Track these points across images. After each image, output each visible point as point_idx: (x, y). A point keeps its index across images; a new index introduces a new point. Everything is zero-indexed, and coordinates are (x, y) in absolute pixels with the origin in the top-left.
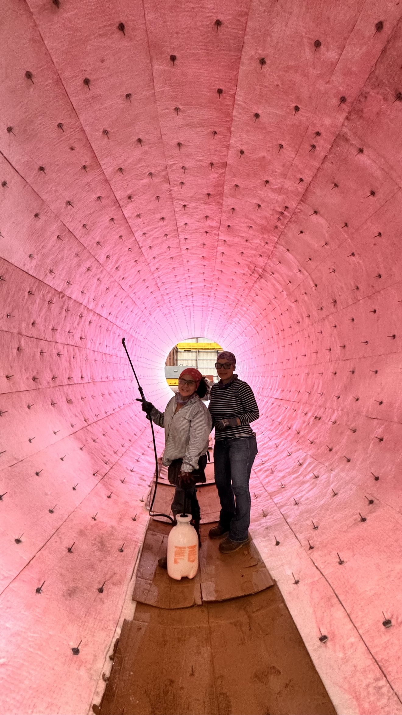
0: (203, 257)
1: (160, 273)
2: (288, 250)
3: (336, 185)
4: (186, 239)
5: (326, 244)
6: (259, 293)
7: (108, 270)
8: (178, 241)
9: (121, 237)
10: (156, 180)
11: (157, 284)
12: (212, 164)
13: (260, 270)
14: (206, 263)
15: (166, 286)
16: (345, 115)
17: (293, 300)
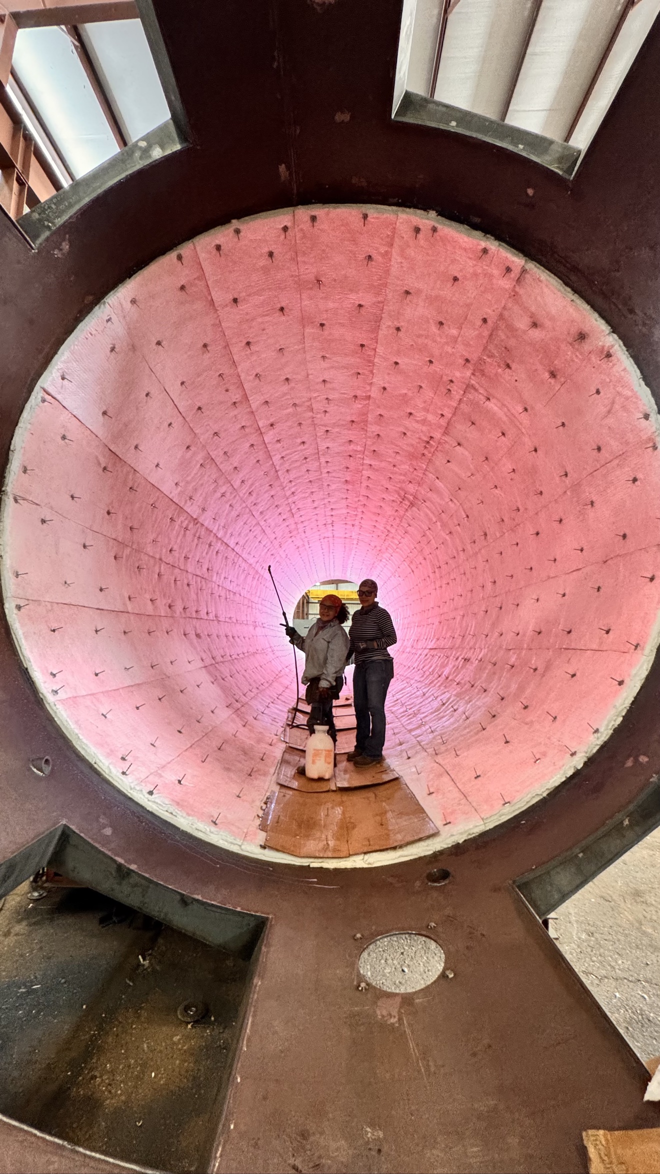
0: (346, 481)
1: (296, 498)
2: (438, 478)
3: (473, 423)
4: (327, 462)
5: (472, 475)
6: (411, 522)
7: (241, 495)
8: (318, 464)
9: (258, 461)
10: (299, 409)
11: (291, 510)
12: (356, 397)
13: (411, 498)
14: (350, 487)
15: (302, 513)
16: (471, 371)
17: (448, 532)
